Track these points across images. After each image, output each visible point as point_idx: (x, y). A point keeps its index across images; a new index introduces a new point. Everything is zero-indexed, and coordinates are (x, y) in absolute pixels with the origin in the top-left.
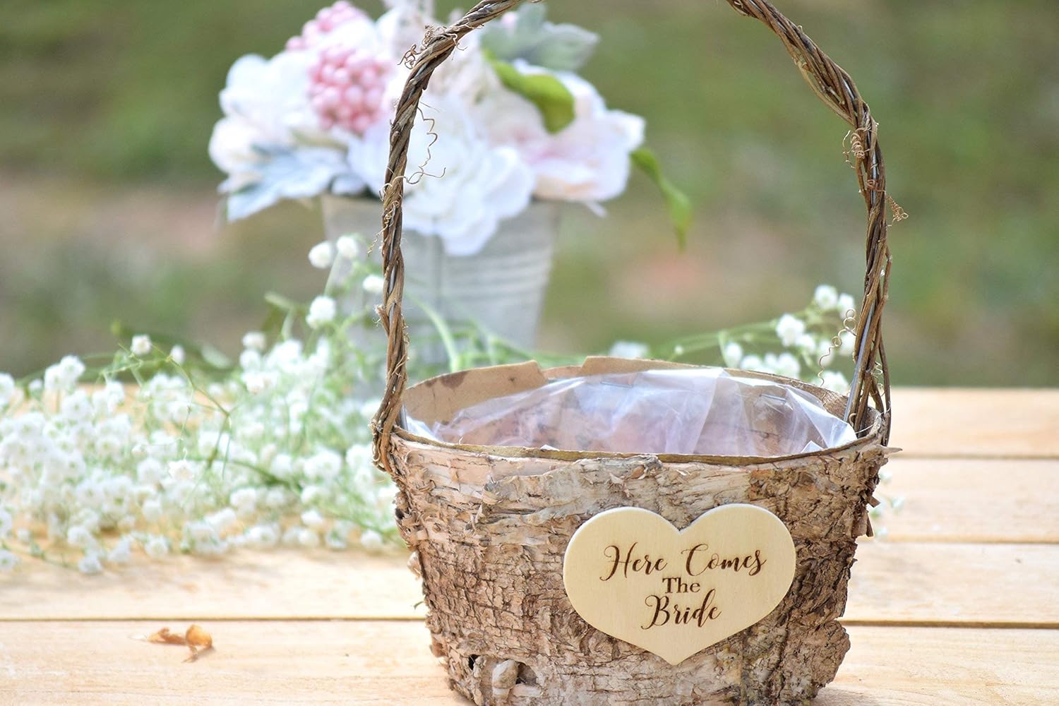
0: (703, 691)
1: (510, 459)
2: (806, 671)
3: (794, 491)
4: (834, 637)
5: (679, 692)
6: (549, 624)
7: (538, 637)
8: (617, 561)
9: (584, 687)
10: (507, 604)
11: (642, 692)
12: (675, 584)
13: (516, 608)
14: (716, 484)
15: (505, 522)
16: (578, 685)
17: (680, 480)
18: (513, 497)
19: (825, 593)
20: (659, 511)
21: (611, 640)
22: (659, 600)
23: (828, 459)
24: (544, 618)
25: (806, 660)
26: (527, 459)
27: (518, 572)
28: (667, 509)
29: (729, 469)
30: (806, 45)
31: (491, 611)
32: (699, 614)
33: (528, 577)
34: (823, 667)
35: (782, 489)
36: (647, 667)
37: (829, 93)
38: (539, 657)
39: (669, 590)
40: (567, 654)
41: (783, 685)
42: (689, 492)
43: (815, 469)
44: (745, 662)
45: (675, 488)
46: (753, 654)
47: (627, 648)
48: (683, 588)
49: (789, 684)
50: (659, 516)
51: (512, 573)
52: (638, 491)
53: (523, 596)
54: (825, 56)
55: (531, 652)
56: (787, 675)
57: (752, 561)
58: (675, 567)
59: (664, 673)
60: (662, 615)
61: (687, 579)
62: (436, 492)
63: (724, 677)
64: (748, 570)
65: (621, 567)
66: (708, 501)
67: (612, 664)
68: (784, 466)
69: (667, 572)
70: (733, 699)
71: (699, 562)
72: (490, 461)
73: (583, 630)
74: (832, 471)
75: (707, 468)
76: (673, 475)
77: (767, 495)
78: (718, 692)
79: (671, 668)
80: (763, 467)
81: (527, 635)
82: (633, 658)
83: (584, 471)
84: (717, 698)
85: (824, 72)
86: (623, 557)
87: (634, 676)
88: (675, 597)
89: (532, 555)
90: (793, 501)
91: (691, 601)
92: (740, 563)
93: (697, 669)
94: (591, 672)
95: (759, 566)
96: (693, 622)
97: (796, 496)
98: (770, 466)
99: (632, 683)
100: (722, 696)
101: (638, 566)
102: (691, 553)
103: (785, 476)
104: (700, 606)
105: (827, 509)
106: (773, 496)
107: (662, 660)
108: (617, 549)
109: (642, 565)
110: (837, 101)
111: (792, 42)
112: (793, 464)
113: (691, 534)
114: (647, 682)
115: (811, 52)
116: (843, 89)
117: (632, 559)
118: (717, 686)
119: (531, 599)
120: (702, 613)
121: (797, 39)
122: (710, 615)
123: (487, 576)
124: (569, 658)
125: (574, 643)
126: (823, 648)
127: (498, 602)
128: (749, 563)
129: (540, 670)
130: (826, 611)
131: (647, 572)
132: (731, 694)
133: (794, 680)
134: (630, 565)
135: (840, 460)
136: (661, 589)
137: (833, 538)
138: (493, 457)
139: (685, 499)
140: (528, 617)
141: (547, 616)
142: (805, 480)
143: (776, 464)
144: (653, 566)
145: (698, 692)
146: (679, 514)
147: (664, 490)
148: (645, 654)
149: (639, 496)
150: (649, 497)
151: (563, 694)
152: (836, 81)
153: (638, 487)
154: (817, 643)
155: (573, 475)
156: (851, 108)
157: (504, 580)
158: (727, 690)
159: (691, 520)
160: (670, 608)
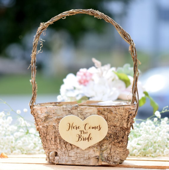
0: (90, 156)
1: (50, 107)
2: (118, 157)
3: (109, 114)
4: (125, 150)
5: (85, 156)
6: (59, 142)
7: (58, 145)
8: (70, 127)
9: (67, 156)
10: (52, 139)
11: (78, 156)
12: (82, 132)
13: (53, 140)
14: (90, 111)
15: (49, 120)
16: (66, 155)
17: (82, 109)
18: (50, 115)
19: (120, 139)
20: (78, 116)
21: (71, 145)
22: (79, 136)
23: (116, 107)
24: (58, 141)
25: (118, 154)
26: (53, 106)
27: (53, 131)
28: (80, 116)
29: (93, 107)
30: (120, 28)
31: (49, 141)
32: (88, 139)
33: (55, 132)
34: (123, 157)
35: (106, 113)
36: (78, 151)
37: (125, 38)
38: (58, 150)
39: (81, 133)
40: (63, 149)
41: (112, 158)
42: (85, 112)
43: (113, 109)
44: (101, 152)
45: (81, 111)
46: (103, 150)
47: (74, 146)
48: (84, 133)
49: (114, 159)
50: (78, 117)
51: (52, 132)
52: (74, 112)
53: (54, 136)
54: (124, 30)
55: (57, 149)
56: (113, 156)
57: (98, 127)
58: (82, 128)
59: (82, 152)
60: (80, 139)
61: (85, 131)
62: (38, 116)
63: (95, 154)
64: (98, 129)
65: (71, 128)
66: (89, 114)
67: (71, 150)
68: (105, 108)
69: (81, 129)
70: (97, 158)
71: (87, 127)
72: (46, 107)
73: (66, 143)
74: (117, 110)
75: (88, 107)
76: (81, 108)
77: (102, 114)
78: (94, 157)
79: (83, 151)
80: (100, 108)
81: (56, 145)
82: (76, 149)
83: (63, 108)
84: (94, 158)
85: (124, 33)
86: (71, 126)
87: (76, 153)
88: (83, 135)
89: (55, 127)
90: (109, 116)
91: (86, 136)
92: (96, 128)
93: (89, 151)
94: (68, 152)
95: (100, 129)
96: (87, 141)
97: (109, 115)
98: (102, 108)
99: (76, 154)
100: (95, 158)
101: (74, 128)
102: (85, 125)
103: (106, 110)
104: (88, 137)
105: (118, 119)
106: (104, 114)
107: (81, 149)
108: (69, 124)
109: (75, 128)
110: (127, 40)
111: (117, 27)
112: (107, 107)
113: (85, 121)
114: (79, 154)
115: (121, 29)
116: (127, 37)
117: (73, 126)
118: (94, 156)
119: (56, 137)
120: (89, 139)
121: (118, 27)
122: (90, 139)
123: (48, 133)
124: (64, 149)
125: (64, 146)
126: (122, 152)
127: (50, 139)
128: (98, 128)
129: (59, 153)
130: (121, 143)
131: (76, 129)
132: (97, 157)
133: (115, 158)
134: (73, 128)
135: (119, 108)
136: (80, 133)
137: (121, 126)
138: (47, 107)
139: (84, 114)
140: (55, 141)
141: (59, 140)
142: (111, 112)
143: (104, 107)
144: (77, 128)
145: (89, 156)
146: (82, 117)
147: (79, 112)
148: (78, 148)
149: (74, 113)
150: (76, 113)
151: (63, 158)
152: (126, 35)
153: (74, 111)
154: (120, 151)
155: (61, 109)
156: (129, 41)
157: (51, 134)
158: (96, 156)
159: (85, 118)
160: (82, 137)
